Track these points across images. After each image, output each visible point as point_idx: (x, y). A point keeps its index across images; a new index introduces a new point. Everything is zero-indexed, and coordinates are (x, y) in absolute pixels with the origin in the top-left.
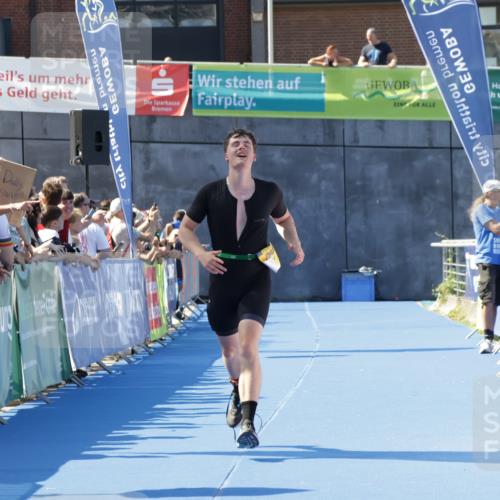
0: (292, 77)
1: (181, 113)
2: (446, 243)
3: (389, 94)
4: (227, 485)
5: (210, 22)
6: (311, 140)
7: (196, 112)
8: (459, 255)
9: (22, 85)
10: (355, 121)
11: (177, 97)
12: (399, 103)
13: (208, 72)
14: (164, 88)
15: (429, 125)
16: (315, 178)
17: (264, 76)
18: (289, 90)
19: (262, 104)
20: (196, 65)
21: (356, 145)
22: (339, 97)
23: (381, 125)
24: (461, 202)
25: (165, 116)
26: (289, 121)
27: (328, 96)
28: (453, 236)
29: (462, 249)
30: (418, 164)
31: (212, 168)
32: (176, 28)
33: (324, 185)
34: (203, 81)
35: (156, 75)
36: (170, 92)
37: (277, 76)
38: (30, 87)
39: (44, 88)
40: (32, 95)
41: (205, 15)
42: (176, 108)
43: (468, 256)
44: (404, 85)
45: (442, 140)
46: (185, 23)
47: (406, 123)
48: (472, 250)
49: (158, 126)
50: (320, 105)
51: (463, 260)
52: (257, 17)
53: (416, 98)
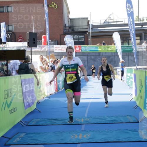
0: (94, 47)
1: (80, 52)
2: (114, 68)
3: (107, 49)
4: (92, 98)
5: (83, 40)
6: (97, 55)
7: (82, 52)
8: (116, 69)
9: (60, 49)
10: (102, 53)
11: (80, 50)
12: (108, 50)
13: (83, 47)
14: (78, 49)
15: (112, 53)
16: (97, 60)
17: (90, 47)
18: (94, 49)
19: (90, 50)
20: (82, 46)
21: (102, 55)
22: (100, 49)
23: (106, 53)
24: (116, 63)
25: (78, 52)
26: (94, 53)
27: (99, 49)
28: (115, 67)
29: (117, 69)
30: (111, 58)
31: (84, 59)
32: (79, 41)
33: (98, 61)
34: (83, 48)
35: (77, 47)
36: (79, 49)
37: (92, 47)
38: (61, 49)
39: (62, 49)
40: (61, 50)
41: (82, 39)
42: (79, 51)
43: (118, 70)
44: (109, 48)
45: (114, 55)
46: (80, 40)
47: (109, 53)
48: (119, 69)
49: (77, 54)
50: (98, 50)
51: (117, 70)
52: (89, 39)
53: (110, 49)
